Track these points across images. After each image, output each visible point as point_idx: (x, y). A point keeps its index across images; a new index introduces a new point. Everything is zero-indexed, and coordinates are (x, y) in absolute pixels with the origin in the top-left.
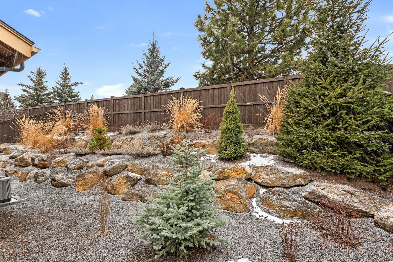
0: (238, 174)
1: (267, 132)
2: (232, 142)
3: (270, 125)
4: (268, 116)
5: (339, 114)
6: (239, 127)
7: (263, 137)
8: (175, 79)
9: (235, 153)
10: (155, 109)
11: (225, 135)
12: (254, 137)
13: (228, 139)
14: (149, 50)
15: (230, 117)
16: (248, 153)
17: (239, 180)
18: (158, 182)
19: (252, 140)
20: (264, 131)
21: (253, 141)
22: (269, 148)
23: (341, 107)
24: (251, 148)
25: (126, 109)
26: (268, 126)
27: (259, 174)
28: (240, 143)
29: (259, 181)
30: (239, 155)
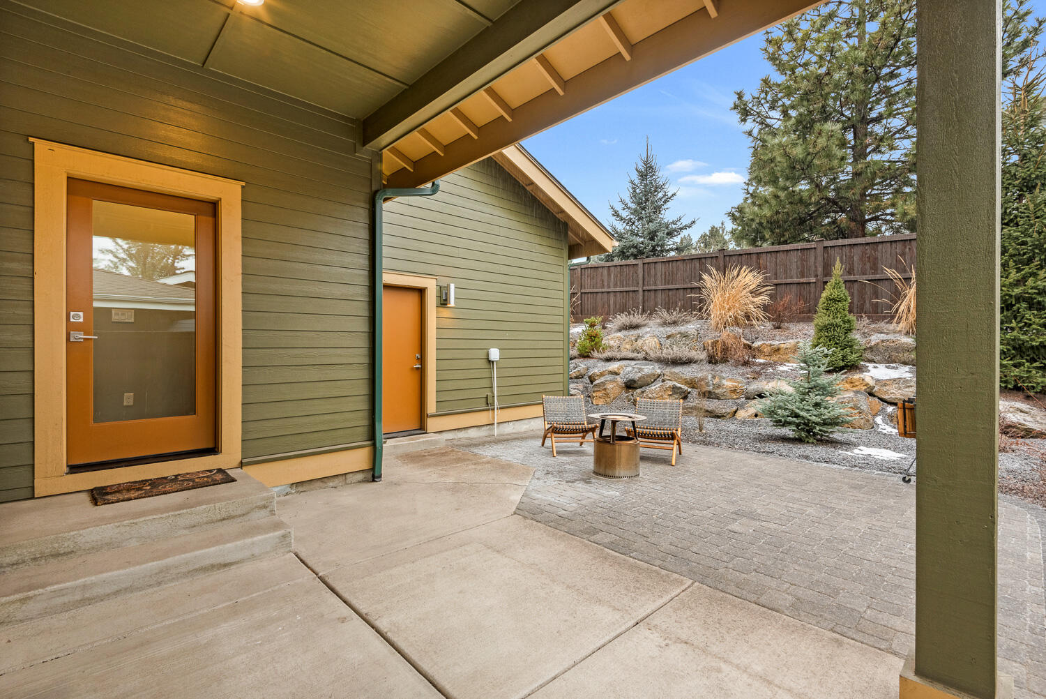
0: (853, 386)
1: (898, 329)
2: (837, 344)
3: (904, 318)
4: (900, 302)
5: (1015, 308)
6: (849, 321)
7: (891, 337)
8: (685, 222)
9: (843, 360)
10: (665, 285)
11: (826, 334)
12: (872, 338)
13: (830, 340)
14: (637, 170)
15: (833, 306)
16: (862, 363)
17: (857, 392)
18: (724, 395)
19: (869, 343)
20: (891, 327)
21: (873, 344)
22: (901, 355)
23: (1019, 299)
24: (869, 355)
25: (606, 284)
26: (900, 318)
27: (885, 389)
28: (851, 346)
29: (886, 397)
30: (849, 364)
